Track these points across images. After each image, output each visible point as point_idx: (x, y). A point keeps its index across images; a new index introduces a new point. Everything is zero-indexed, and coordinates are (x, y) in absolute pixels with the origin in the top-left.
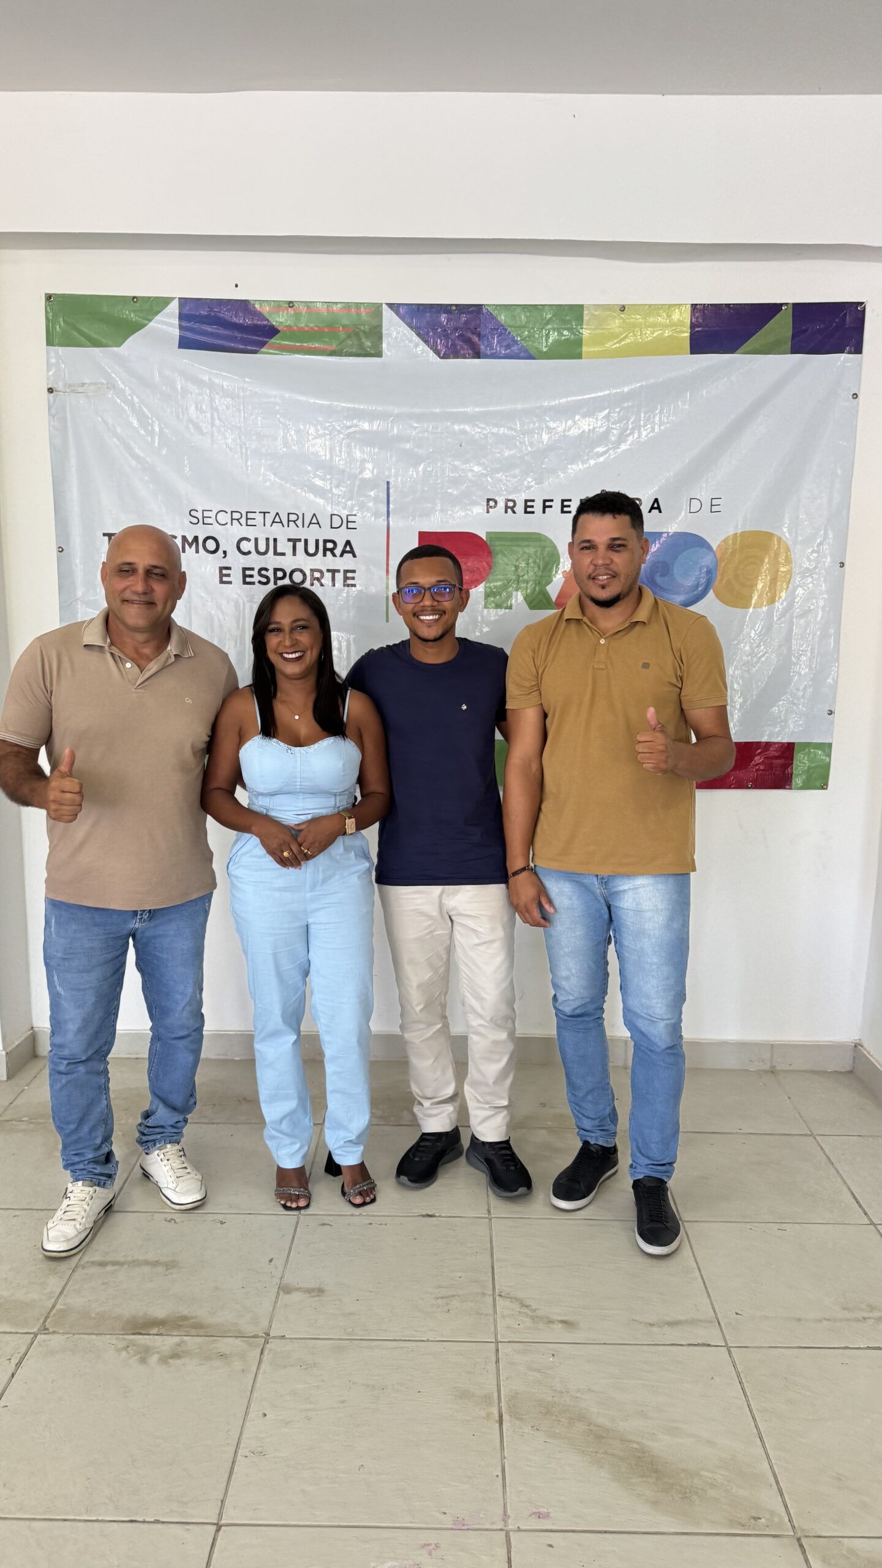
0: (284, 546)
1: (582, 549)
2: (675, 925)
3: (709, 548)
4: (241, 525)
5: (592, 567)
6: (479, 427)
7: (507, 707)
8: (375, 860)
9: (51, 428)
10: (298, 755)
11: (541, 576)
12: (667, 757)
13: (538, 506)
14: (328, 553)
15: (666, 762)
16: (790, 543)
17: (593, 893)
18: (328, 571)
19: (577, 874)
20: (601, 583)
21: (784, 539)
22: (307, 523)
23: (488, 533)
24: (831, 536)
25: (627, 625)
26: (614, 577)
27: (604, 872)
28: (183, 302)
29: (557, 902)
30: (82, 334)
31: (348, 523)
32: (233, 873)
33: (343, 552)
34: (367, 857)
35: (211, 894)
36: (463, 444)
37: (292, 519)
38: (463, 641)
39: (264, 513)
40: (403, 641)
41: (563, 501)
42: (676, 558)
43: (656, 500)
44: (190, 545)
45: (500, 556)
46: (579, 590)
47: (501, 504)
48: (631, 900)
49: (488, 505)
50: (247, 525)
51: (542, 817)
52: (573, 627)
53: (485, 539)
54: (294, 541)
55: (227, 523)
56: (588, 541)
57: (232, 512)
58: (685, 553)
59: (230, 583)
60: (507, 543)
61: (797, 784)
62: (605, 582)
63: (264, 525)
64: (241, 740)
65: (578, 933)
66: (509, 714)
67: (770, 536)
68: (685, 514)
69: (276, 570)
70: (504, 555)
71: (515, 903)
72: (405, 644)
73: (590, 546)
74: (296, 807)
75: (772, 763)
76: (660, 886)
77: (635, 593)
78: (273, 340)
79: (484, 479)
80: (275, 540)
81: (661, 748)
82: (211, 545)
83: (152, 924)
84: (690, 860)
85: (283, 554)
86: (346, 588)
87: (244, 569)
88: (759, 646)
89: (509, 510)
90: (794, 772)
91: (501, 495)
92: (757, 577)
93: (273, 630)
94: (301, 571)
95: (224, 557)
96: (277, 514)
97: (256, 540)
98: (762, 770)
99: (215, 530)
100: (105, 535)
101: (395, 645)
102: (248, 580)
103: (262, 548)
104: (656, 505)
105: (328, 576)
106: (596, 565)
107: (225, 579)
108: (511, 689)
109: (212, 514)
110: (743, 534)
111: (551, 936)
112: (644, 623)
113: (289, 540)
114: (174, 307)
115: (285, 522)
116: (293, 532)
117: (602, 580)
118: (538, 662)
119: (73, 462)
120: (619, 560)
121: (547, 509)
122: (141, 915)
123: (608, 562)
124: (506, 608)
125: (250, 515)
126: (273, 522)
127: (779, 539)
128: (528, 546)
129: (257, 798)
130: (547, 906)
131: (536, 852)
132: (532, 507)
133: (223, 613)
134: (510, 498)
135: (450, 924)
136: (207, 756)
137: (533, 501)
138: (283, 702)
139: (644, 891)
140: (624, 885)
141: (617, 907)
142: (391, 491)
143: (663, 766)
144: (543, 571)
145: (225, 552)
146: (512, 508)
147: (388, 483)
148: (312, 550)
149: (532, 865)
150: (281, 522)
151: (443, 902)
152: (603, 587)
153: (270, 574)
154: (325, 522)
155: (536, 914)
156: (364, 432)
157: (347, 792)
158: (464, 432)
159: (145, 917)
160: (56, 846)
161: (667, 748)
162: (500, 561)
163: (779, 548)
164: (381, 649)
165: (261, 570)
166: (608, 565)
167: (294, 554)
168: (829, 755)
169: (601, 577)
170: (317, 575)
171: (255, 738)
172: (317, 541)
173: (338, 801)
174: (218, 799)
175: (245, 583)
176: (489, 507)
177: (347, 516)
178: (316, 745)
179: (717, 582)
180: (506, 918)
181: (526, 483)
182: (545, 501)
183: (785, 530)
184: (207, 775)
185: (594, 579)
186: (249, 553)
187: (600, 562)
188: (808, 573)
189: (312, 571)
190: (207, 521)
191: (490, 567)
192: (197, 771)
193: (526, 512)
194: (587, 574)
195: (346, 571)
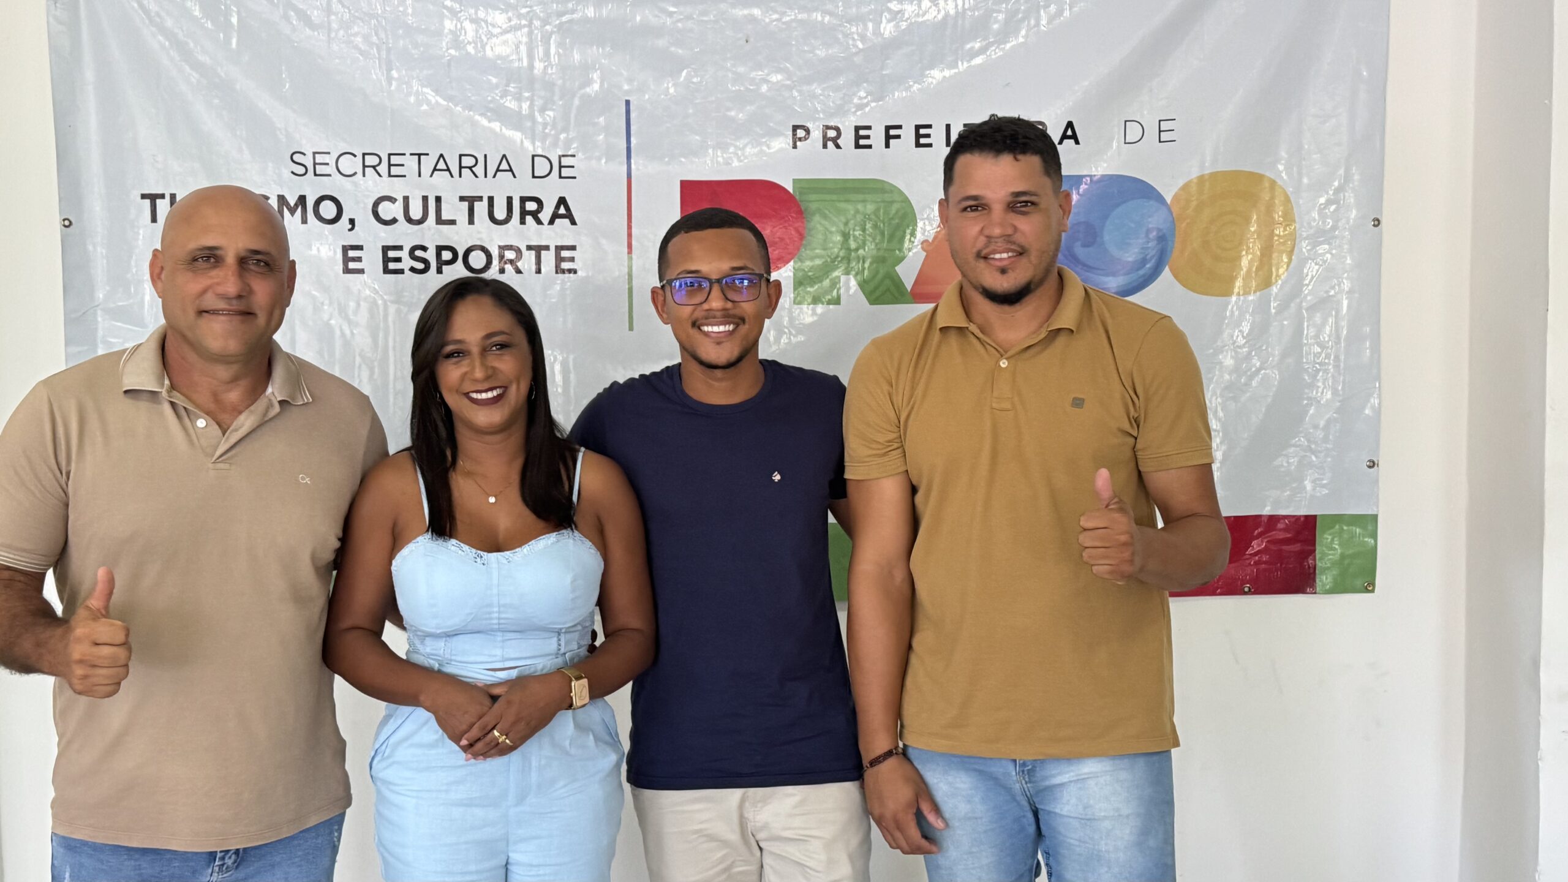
0: (454, 209)
1: (965, 209)
2: (1152, 843)
3: (1160, 199)
4: (380, 175)
5: (982, 240)
6: (776, 12)
7: (846, 476)
8: (626, 746)
9: (51, 20)
10: (495, 565)
11: (886, 250)
12: (1133, 554)
13: (877, 136)
14: (529, 219)
15: (1131, 562)
16: (1290, 190)
17: (1008, 790)
18: (529, 248)
19: (980, 758)
20: (998, 264)
21: (1279, 182)
22: (491, 170)
23: (795, 181)
24: (1356, 177)
25: (1043, 336)
26: (1021, 254)
27: (1026, 753)
29: (947, 807)
31: (561, 169)
32: (381, 775)
33: (555, 216)
34: (615, 742)
35: (342, 816)
36: (751, 40)
37: (467, 164)
38: (772, 368)
39: (419, 155)
40: (668, 368)
41: (918, 128)
42: (1106, 217)
43: (1070, 125)
44: (292, 211)
45: (817, 218)
46: (959, 277)
47: (816, 134)
48: (1073, 801)
49: (794, 134)
50: (390, 175)
51: (914, 660)
52: (953, 340)
53: (791, 191)
54: (471, 201)
55: (355, 173)
56: (975, 198)
57: (364, 155)
58: (1119, 210)
59: (361, 271)
60: (828, 197)
61: (1324, 585)
62: (1005, 263)
63: (420, 176)
64: (396, 542)
65: (985, 861)
66: (851, 489)
67: (1256, 178)
68: (1118, 147)
69: (440, 249)
70: (825, 217)
71: (877, 812)
72: (672, 373)
73: (976, 205)
74: (490, 656)
75: (1281, 550)
76: (1124, 775)
77: (1054, 277)
79: (786, 94)
80: (438, 199)
81: (1123, 538)
82: (328, 210)
83: (241, 874)
84: (1168, 726)
85: (452, 222)
86: (560, 275)
87: (385, 249)
88: (1248, 357)
89: (830, 144)
90: (1319, 564)
91: (815, 120)
92: (1241, 244)
93: (449, 356)
94: (483, 249)
95: (350, 230)
96: (442, 156)
97: (406, 199)
98: (1265, 563)
99: (334, 185)
100: (144, 196)
101: (654, 374)
102: (392, 266)
103: (416, 212)
104: (1069, 133)
105: (529, 257)
106: (989, 237)
107: (352, 265)
108: (854, 447)
109: (331, 159)
110: (1214, 176)
111: (938, 867)
112: (1072, 331)
113: (462, 199)
115: (455, 170)
116: (468, 185)
117: (1001, 259)
118: (898, 400)
119: (89, 75)
120: (1027, 227)
121: (892, 141)
122: (223, 858)
123: (1010, 231)
124: (829, 303)
125: (395, 160)
126: (435, 169)
127: (1273, 183)
128: (864, 201)
129: (422, 643)
130: (931, 818)
131: (906, 723)
132: (868, 137)
133: (350, 322)
134: (832, 124)
135: (758, 853)
136: (335, 573)
137: (869, 128)
138: (469, 474)
139: (1096, 784)
140: (1062, 775)
141: (1049, 812)
142: (633, 115)
143: (1127, 568)
144: (889, 241)
145: (352, 221)
146: (835, 140)
147: (628, 103)
148: (500, 213)
149: (901, 745)
150: (448, 170)
151: (746, 815)
152: (1003, 271)
153: (430, 255)
154: (522, 167)
155: (914, 833)
156: (586, 20)
157: (579, 628)
158: (752, 19)
159: (229, 862)
160: (69, 743)
161: (1132, 537)
162: (818, 226)
163: (1273, 198)
164: (631, 382)
165: (413, 249)
166: (1009, 236)
167: (471, 221)
168: (1374, 535)
169: (997, 256)
170: (510, 255)
171: (420, 539)
172: (510, 200)
173: (563, 643)
174: (353, 646)
175: (386, 271)
176: (795, 140)
177: (560, 157)
178: (525, 549)
179: (1175, 253)
180: (855, 841)
181: (856, 101)
182: (888, 128)
183: (1281, 167)
184: (334, 605)
185: (985, 258)
186: (394, 221)
187: (997, 231)
188: (1323, 236)
189: (503, 248)
190: (320, 169)
191: (801, 236)
192: (319, 603)
193: (858, 146)
194: (975, 250)
195: (559, 248)
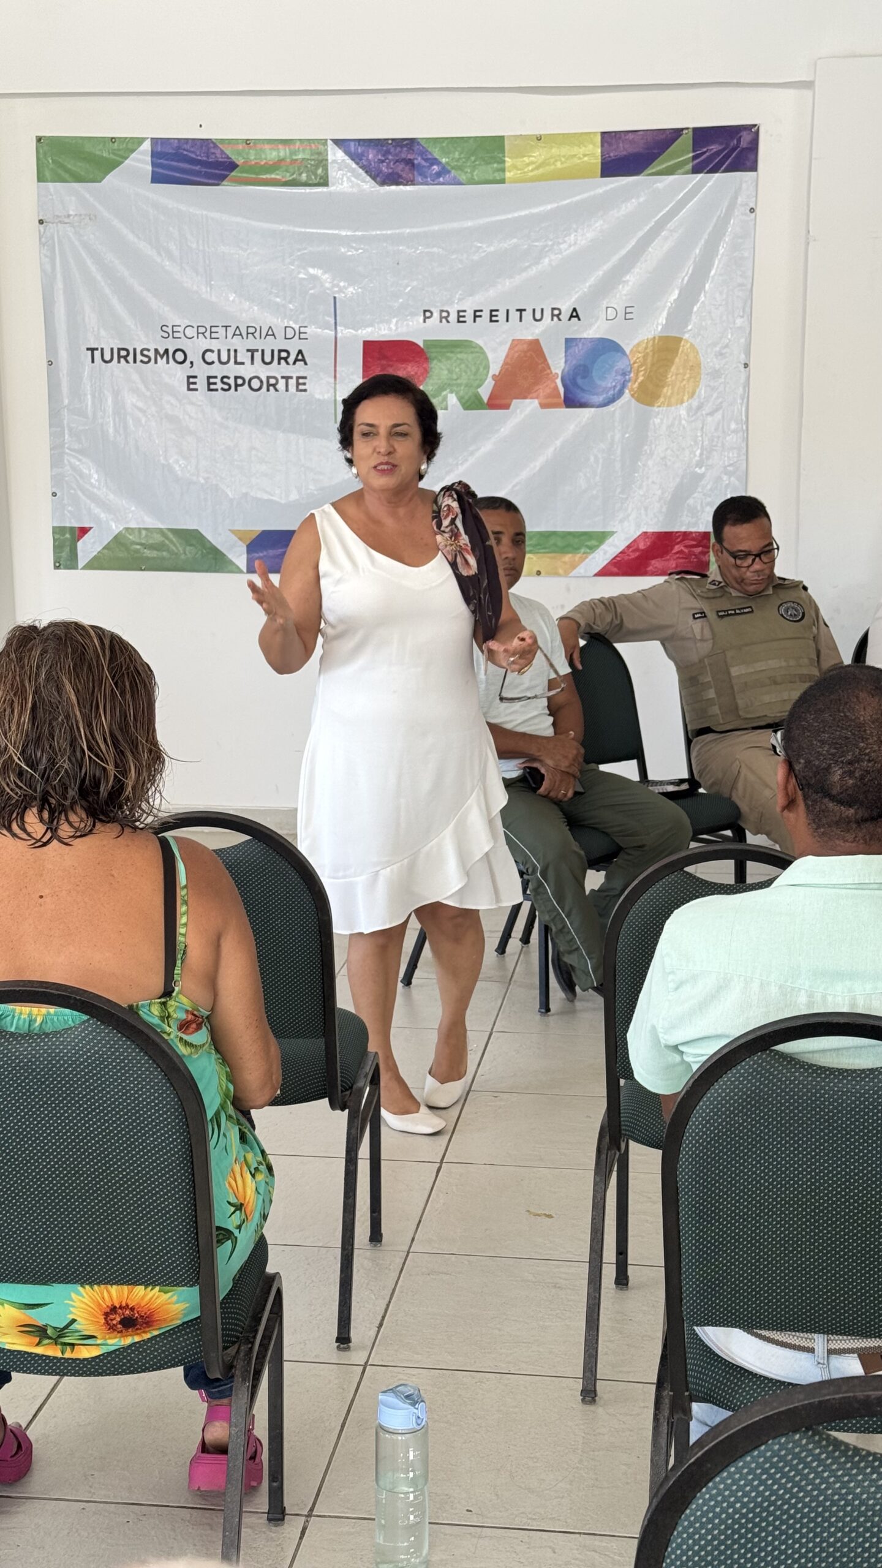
0: (244, 357)
3: (623, 352)
4: (206, 338)
6: (412, 247)
9: (42, 256)
11: (473, 380)
13: (469, 316)
14: (283, 362)
16: (698, 347)
18: (283, 377)
22: (263, 335)
23: (425, 341)
28: (155, 141)
30: (67, 171)
31: (300, 335)
33: (296, 360)
36: (400, 263)
37: (251, 332)
39: (226, 327)
41: (491, 311)
42: (594, 362)
43: (575, 310)
44: (162, 357)
45: (435, 362)
47: (436, 315)
49: (425, 315)
50: (211, 338)
53: (422, 347)
54: (252, 352)
55: (193, 337)
57: (198, 326)
58: (602, 358)
59: (196, 390)
60: (441, 350)
63: (226, 338)
67: (678, 340)
68: (602, 322)
69: (236, 378)
70: (440, 361)
75: (691, 551)
78: (233, 174)
79: (420, 293)
80: (236, 351)
82: (180, 356)
85: (243, 363)
86: (298, 393)
87: (209, 378)
89: (444, 320)
91: (436, 307)
94: (258, 378)
95: (191, 367)
96: (237, 327)
97: (219, 351)
98: (682, 557)
99: (182, 343)
100: (88, 349)
102: (212, 387)
103: (224, 358)
104: (574, 314)
105: (282, 383)
107: (192, 386)
109: (181, 329)
113: (248, 350)
114: (147, 146)
115: (244, 334)
116: (251, 343)
121: (477, 319)
124: (441, 409)
125: (214, 329)
126: (234, 335)
127: (686, 341)
128: (461, 352)
132: (464, 316)
133: (190, 417)
134: (444, 309)
137: (465, 311)
142: (338, 305)
144: (474, 375)
145: (192, 363)
146: (446, 318)
147: (335, 298)
148: (268, 359)
150: (241, 335)
153: (231, 381)
154: (280, 334)
156: (312, 253)
158: (400, 252)
162: (436, 366)
163: (687, 350)
165: (223, 378)
167: (252, 363)
170: (272, 381)
172: (273, 351)
176: (425, 318)
177: (299, 328)
179: (631, 383)
181: (458, 296)
182: (475, 311)
183: (690, 334)
186: (213, 363)
188: (715, 374)
189: (268, 378)
190: (176, 335)
191: (427, 372)
195: (298, 378)
